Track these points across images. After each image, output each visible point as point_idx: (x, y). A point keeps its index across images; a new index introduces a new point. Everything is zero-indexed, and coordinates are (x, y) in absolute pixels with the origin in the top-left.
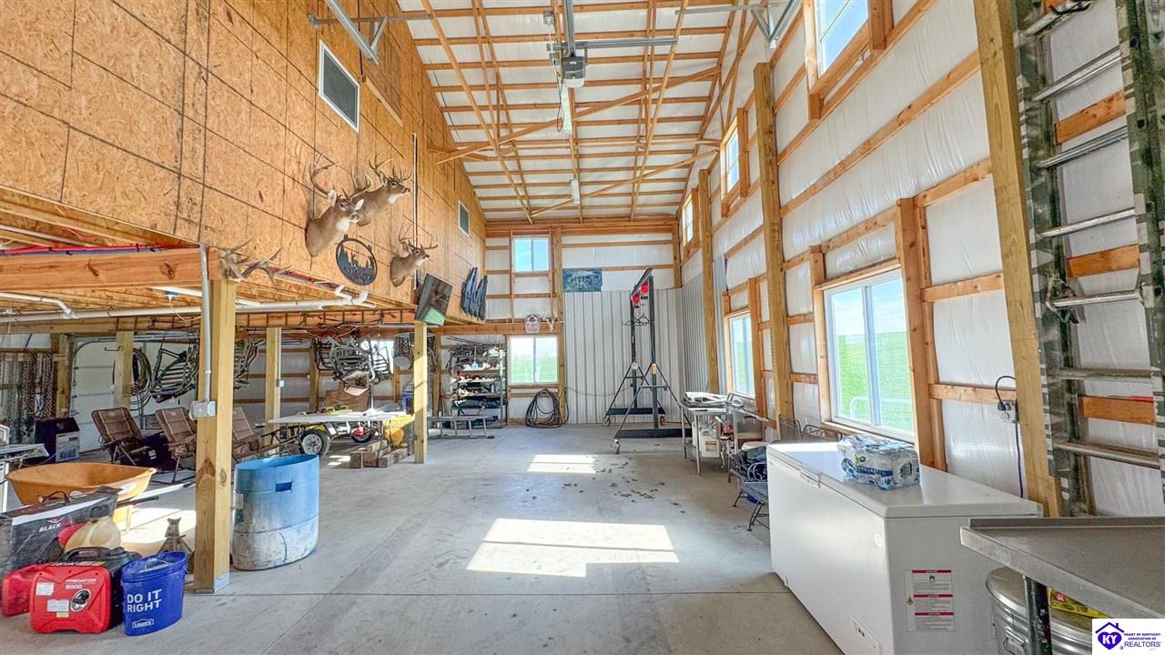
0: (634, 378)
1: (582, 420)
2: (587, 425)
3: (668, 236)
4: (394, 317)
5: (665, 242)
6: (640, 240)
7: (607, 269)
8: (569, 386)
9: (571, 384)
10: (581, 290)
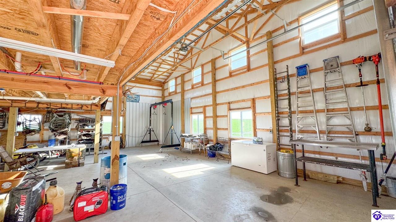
0: (150, 131)
1: (130, 145)
2: (132, 147)
3: (160, 88)
4: (88, 107)
5: (160, 90)
6: (152, 88)
7: (141, 96)
8: (126, 134)
9: (127, 133)
10: (132, 101)
